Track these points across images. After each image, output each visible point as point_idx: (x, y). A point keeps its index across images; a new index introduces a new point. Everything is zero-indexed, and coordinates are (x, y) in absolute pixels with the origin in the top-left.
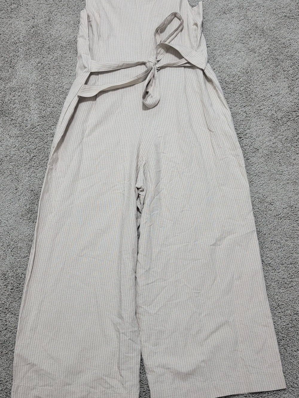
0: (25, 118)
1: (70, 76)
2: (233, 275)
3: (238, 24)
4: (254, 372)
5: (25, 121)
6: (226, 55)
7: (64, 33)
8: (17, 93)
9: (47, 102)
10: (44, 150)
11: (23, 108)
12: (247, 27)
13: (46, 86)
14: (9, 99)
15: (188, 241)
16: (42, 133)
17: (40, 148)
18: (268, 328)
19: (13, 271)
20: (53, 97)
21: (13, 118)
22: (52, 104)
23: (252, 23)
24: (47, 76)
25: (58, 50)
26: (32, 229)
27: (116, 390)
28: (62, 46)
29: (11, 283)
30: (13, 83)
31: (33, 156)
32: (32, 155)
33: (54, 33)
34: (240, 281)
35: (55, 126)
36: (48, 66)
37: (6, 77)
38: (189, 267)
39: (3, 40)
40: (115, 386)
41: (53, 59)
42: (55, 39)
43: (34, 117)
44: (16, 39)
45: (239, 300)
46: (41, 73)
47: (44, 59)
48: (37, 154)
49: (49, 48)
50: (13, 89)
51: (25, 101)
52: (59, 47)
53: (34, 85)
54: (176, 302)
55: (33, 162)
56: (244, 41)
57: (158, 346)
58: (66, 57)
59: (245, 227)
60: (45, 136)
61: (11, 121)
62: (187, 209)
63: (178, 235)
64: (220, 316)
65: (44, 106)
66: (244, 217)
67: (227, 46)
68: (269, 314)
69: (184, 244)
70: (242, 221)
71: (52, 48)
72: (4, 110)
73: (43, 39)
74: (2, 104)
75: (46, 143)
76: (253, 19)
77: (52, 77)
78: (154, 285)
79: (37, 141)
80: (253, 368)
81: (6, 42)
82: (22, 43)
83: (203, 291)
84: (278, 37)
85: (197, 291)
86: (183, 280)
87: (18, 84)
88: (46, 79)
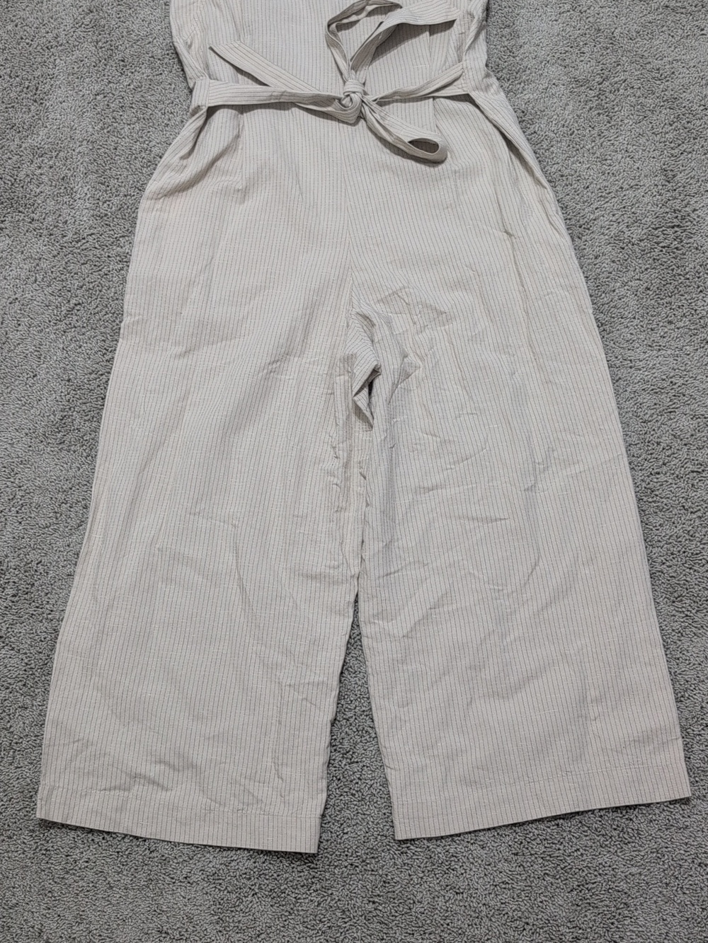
0: (61, 218)
1: (167, 125)
2: (576, 556)
3: (556, 21)
4: (622, 762)
5: (60, 225)
6: (525, 92)
7: (159, 27)
8: (46, 161)
9: (113, 182)
10: (100, 291)
11: (59, 195)
12: (577, 28)
13: (112, 148)
14: (29, 172)
15: (474, 481)
16: (97, 252)
17: (91, 286)
18: (654, 668)
19: (18, 556)
20: (126, 173)
21: (36, 217)
22: (122, 189)
23: (589, 19)
24: (115, 125)
25: (143, 67)
26: (65, 466)
27: (267, 808)
28: (152, 57)
29: (14, 582)
30: (40, 138)
31: (76, 305)
32: (73, 301)
33: (135, 27)
34: (591, 568)
35: (127, 238)
36: (120, 102)
37: (24, 123)
38: (478, 535)
39: (22, 38)
40: (264, 800)
41: (132, 87)
42: (138, 41)
43: (82, 215)
44: (50, 36)
45: (591, 609)
46: (102, 118)
47: (111, 85)
48: (84, 300)
49: (123, 61)
50: (39, 151)
51: (63, 179)
52: (147, 59)
53: (85, 142)
54: (450, 609)
55: (75, 318)
56: (567, 61)
57: (410, 707)
58: (160, 83)
59: (600, 448)
60: (103, 259)
61: (30, 223)
62: (469, 412)
63: (453, 466)
64: (547, 643)
65: (106, 191)
66: (598, 427)
67: (528, 72)
68: (656, 637)
69: (466, 487)
70: (591, 436)
71: (130, 60)
72: (16, 198)
73: (111, 41)
74: (12, 184)
75: (106, 275)
76: (591, 11)
77: (127, 128)
78: (401, 577)
79: (86, 269)
80: (620, 755)
81: (27, 44)
82: (63, 47)
83: (509, 587)
84: (646, 54)
85: (496, 587)
86: (465, 562)
87: (50, 140)
88: (114, 131)
